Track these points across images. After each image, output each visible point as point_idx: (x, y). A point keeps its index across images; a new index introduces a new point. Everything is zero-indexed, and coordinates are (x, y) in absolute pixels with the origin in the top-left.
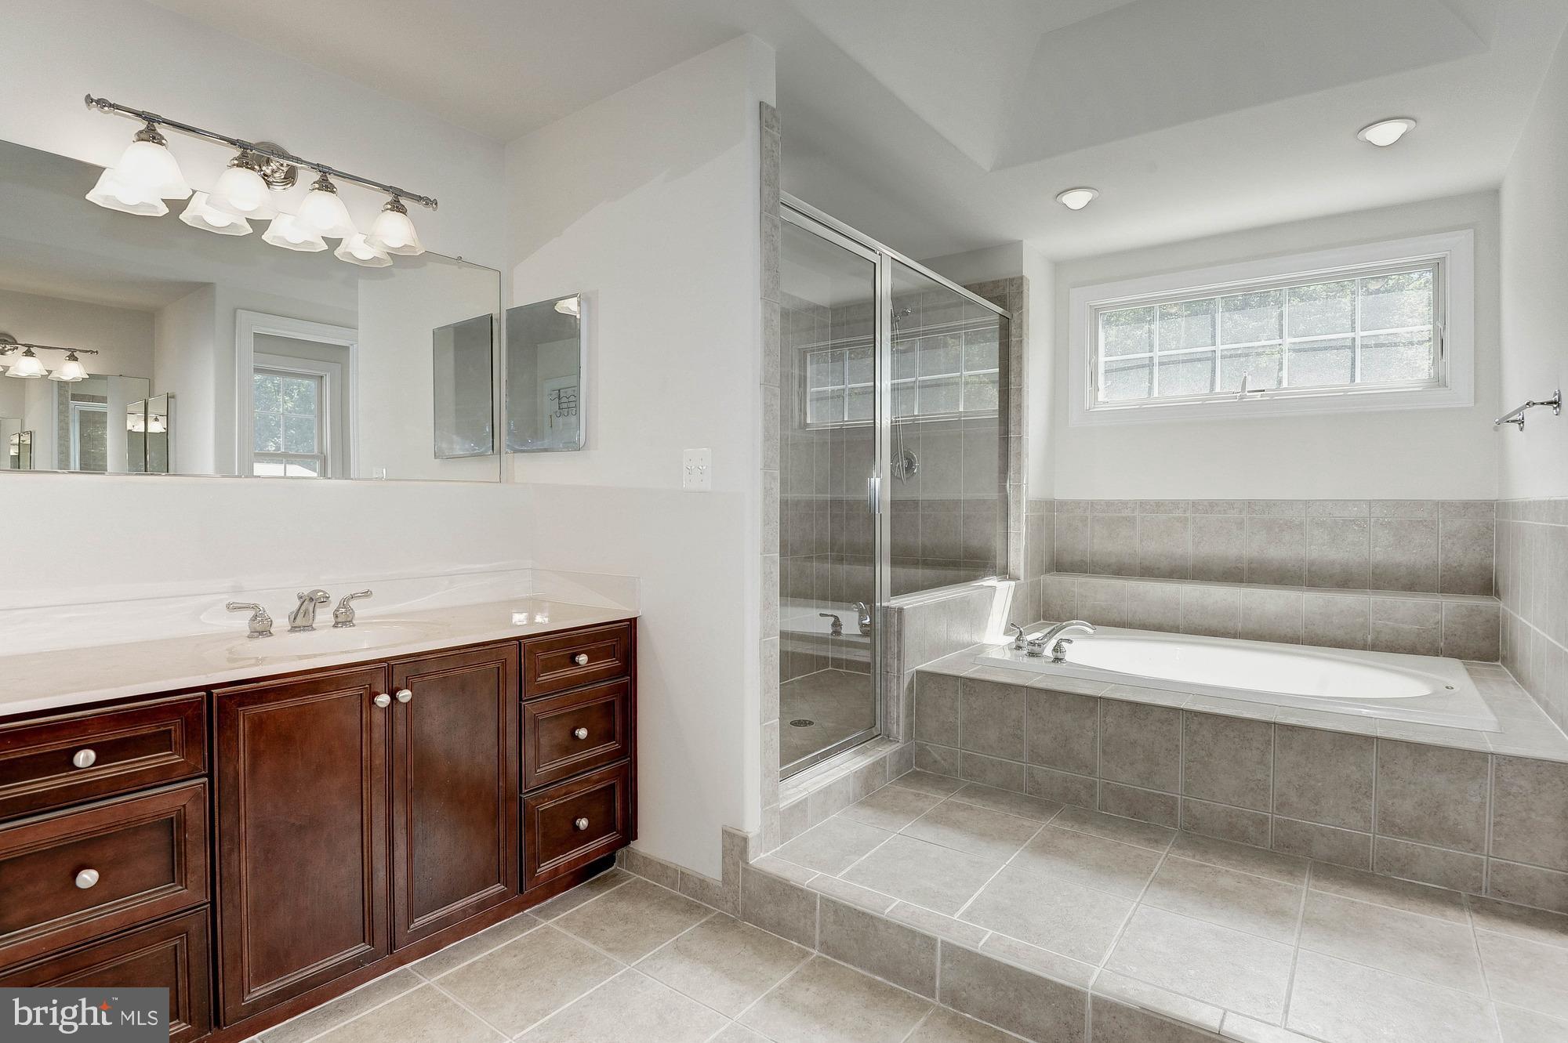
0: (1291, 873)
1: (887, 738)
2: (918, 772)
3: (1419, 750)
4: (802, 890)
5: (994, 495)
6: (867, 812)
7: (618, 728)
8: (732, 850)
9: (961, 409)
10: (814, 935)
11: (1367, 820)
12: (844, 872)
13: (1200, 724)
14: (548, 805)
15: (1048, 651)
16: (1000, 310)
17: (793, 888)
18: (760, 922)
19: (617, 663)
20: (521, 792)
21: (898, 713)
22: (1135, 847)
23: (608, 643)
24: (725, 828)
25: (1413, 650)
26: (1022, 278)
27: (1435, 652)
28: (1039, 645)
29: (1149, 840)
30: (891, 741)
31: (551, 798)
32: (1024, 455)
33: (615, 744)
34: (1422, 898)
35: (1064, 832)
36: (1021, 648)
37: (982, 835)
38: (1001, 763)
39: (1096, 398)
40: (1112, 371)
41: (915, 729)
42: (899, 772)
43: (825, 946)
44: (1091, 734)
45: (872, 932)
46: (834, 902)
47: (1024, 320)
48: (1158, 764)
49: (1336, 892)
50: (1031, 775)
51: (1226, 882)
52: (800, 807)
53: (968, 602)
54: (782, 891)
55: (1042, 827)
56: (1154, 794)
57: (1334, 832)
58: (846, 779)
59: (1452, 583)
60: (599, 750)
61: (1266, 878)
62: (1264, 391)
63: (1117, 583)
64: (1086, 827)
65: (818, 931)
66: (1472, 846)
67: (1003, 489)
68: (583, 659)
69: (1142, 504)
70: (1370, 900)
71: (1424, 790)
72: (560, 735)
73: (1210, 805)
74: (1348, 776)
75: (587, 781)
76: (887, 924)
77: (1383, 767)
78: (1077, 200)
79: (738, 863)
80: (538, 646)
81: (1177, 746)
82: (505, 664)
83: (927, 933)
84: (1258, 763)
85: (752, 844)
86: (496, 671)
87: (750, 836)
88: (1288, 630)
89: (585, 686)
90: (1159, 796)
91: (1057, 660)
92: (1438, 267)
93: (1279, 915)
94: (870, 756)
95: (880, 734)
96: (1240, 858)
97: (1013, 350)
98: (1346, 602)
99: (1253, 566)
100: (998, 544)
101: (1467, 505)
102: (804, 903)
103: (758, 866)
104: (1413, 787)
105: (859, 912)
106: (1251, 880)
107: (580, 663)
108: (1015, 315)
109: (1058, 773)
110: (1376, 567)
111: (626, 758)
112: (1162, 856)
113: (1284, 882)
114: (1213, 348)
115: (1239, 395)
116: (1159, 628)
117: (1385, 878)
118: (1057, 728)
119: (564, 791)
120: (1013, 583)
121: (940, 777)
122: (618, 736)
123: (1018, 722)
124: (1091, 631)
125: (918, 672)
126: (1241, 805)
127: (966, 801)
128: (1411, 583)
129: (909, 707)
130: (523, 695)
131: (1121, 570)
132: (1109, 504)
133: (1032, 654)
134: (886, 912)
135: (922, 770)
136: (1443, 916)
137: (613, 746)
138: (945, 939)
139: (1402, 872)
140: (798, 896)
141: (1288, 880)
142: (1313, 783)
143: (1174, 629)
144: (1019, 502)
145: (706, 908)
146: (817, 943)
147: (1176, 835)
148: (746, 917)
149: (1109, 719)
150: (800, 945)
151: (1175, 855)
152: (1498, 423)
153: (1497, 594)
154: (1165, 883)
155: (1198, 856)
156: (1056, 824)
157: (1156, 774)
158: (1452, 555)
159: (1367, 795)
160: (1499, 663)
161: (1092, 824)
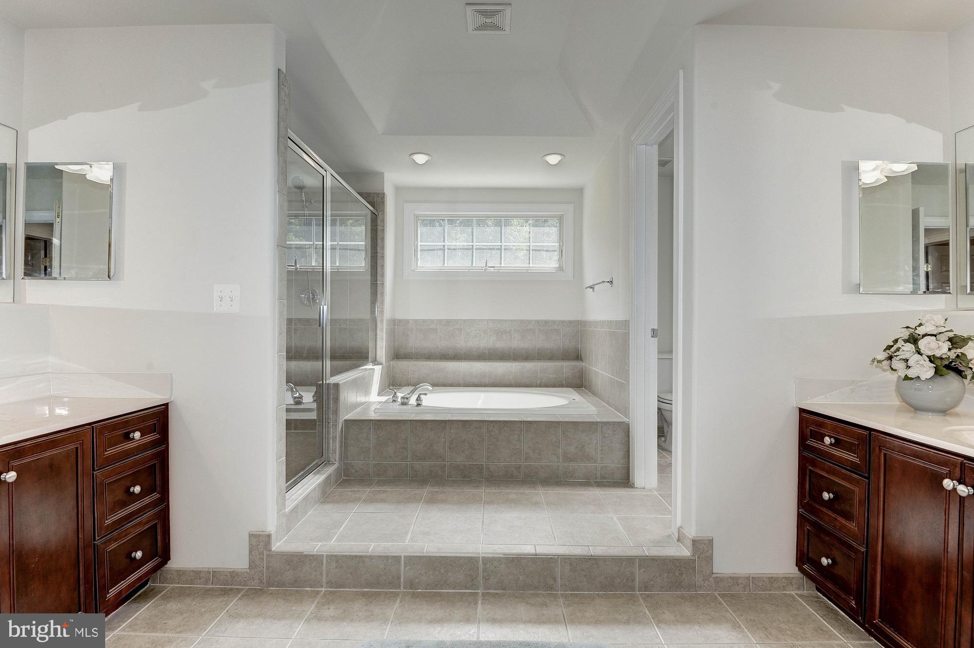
0: (533, 487)
1: (328, 463)
2: (346, 480)
3: (576, 424)
4: (313, 556)
5: (367, 316)
6: (328, 507)
7: (158, 483)
8: (258, 545)
9: (337, 265)
10: (322, 580)
11: (558, 458)
12: (334, 539)
13: (494, 426)
14: (113, 546)
15: (413, 401)
16: (371, 208)
17: (306, 556)
18: (281, 584)
19: (158, 436)
20: (94, 540)
21: (334, 446)
22: (469, 491)
23: (151, 422)
24: (251, 533)
25: (554, 386)
26: (384, 194)
27: (562, 386)
28: (407, 398)
29: (475, 487)
30: (330, 464)
31: (116, 540)
32: (385, 294)
33: (157, 494)
34: (580, 486)
35: (436, 492)
36: (395, 401)
37: (399, 502)
38: (396, 465)
39: (417, 264)
40: (424, 250)
41: (344, 456)
42: (336, 482)
43: (330, 584)
44: (443, 440)
45: (361, 565)
46: (336, 556)
47: (385, 218)
48: (475, 449)
49: (552, 490)
50: (412, 468)
51: (512, 496)
52: (294, 510)
53: (364, 378)
54: (296, 560)
55: (426, 491)
56: (472, 464)
57: (547, 466)
58: (314, 489)
59: (565, 356)
60: (147, 500)
61: (527, 491)
62: (495, 267)
63: (431, 364)
65: (324, 576)
66: (594, 461)
67: (373, 312)
68: (137, 435)
69: (440, 321)
70: (564, 491)
71: (578, 441)
72: (120, 495)
73: (498, 464)
74: (551, 440)
75: (139, 524)
76: (371, 557)
77: (563, 434)
78: (420, 159)
79: (262, 553)
80: (105, 428)
81: (483, 439)
82: (82, 444)
83: (395, 554)
84: (518, 441)
85: (273, 537)
86: (75, 449)
87: (272, 533)
88: (507, 381)
89: (136, 455)
90: (476, 465)
91: (418, 405)
92: (561, 218)
93: (536, 504)
94: (324, 474)
95: (325, 461)
96: (513, 486)
97: (379, 233)
98: (529, 366)
99: (491, 351)
100: (371, 345)
101: (570, 322)
102: (315, 563)
103: (278, 550)
104: (574, 440)
105: (353, 556)
107: (135, 438)
108: (380, 214)
109: (426, 463)
110: (539, 350)
111: (164, 503)
112: (483, 491)
113: (532, 491)
114: (472, 244)
115: (484, 268)
116: (451, 385)
118: (426, 440)
119: (124, 534)
120: (381, 366)
121: (360, 480)
122: (158, 489)
123: (406, 440)
124: (431, 388)
125: (345, 421)
126: (510, 462)
127: (382, 489)
128: (551, 356)
129: (341, 441)
130: (95, 467)
131: (430, 356)
132: (424, 321)
133: (403, 404)
134: (370, 550)
135: (348, 478)
136: (589, 491)
137: (156, 496)
138: (406, 554)
139: (571, 477)
140: (310, 560)
141: (534, 490)
142: (538, 446)
143: (458, 385)
144: (382, 320)
145: (238, 589)
146: (324, 584)
147: (484, 482)
148: (270, 584)
149: (452, 431)
150: (312, 589)
151: (488, 490)
152: (586, 288)
153: (581, 360)
154: (490, 503)
155: (497, 489)
156: (432, 489)
157: (474, 454)
158: (565, 344)
159: (558, 447)
160: (583, 389)
161: (447, 485)
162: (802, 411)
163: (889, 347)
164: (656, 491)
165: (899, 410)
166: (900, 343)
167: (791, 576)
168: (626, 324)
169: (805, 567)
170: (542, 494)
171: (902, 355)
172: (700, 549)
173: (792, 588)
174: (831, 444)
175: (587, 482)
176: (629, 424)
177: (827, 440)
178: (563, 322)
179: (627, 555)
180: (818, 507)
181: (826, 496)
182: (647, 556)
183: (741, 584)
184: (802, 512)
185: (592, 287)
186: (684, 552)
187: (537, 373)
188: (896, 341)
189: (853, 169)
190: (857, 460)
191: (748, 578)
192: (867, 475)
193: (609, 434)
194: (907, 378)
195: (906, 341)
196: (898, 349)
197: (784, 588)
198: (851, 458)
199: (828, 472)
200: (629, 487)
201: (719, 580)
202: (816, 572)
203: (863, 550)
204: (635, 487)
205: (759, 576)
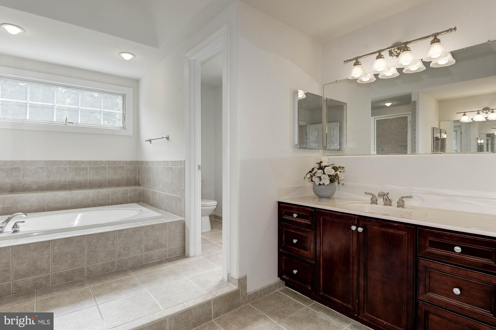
0: (127, 274)
11: (141, 250)
13: (93, 238)
15: (9, 229)
22: (77, 290)
25: (122, 203)
27: (127, 202)
28: (1, 227)
29: (78, 286)
34: (157, 265)
35: (46, 299)
44: (47, 256)
48: (77, 258)
49: (141, 273)
50: (15, 285)
51: (114, 285)
56: (75, 269)
57: (134, 257)
59: (128, 183)
61: (123, 278)
62: (73, 123)
64: (53, 293)
66: (164, 247)
71: (154, 237)
73: (96, 265)
74: (137, 239)
77: (145, 234)
81: (84, 249)
88: (86, 203)
90: (77, 269)
91: (16, 232)
92: (124, 96)
93: (134, 285)
98: (104, 191)
99: (70, 183)
101: (131, 162)
104: (152, 237)
106: (120, 281)
109: (30, 278)
112: (88, 287)
114: (53, 104)
115: (64, 123)
117: (147, 264)
118: (29, 259)
123: (7, 263)
124: (25, 216)
126: (107, 260)
131: (13, 190)
136: (165, 266)
139: (150, 260)
142: (127, 245)
147: (86, 280)
149: (55, 247)
151: (92, 286)
152: (146, 141)
153: (139, 185)
154: (99, 295)
155: (99, 282)
156: (39, 298)
157: (76, 262)
158: (128, 175)
159: (142, 243)
160: (141, 203)
161: (54, 291)
162: (279, 203)
163: (310, 172)
164: (202, 256)
165: (314, 198)
166: (315, 170)
167: (276, 282)
168: (182, 163)
169: (284, 276)
170: (134, 276)
171: (317, 175)
172: (242, 283)
173: (277, 288)
174: (297, 217)
175: (161, 262)
176: (185, 221)
177: (295, 215)
178: (126, 162)
179: (207, 300)
180: (290, 247)
181: (295, 241)
182: (217, 297)
183: (259, 294)
184: (281, 251)
185: (150, 141)
186: (234, 287)
187: (109, 196)
188: (313, 169)
189: (296, 93)
190: (310, 223)
191: (261, 290)
192: (314, 229)
193: (173, 229)
194: (320, 184)
195: (319, 169)
196: (316, 173)
197: (274, 290)
198: (306, 222)
199: (294, 230)
200: (186, 258)
201: (250, 296)
202: (289, 277)
203: (314, 262)
204: (190, 256)
205: (265, 287)
